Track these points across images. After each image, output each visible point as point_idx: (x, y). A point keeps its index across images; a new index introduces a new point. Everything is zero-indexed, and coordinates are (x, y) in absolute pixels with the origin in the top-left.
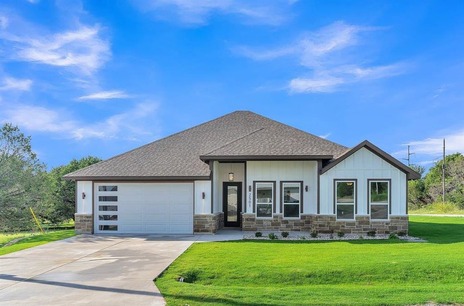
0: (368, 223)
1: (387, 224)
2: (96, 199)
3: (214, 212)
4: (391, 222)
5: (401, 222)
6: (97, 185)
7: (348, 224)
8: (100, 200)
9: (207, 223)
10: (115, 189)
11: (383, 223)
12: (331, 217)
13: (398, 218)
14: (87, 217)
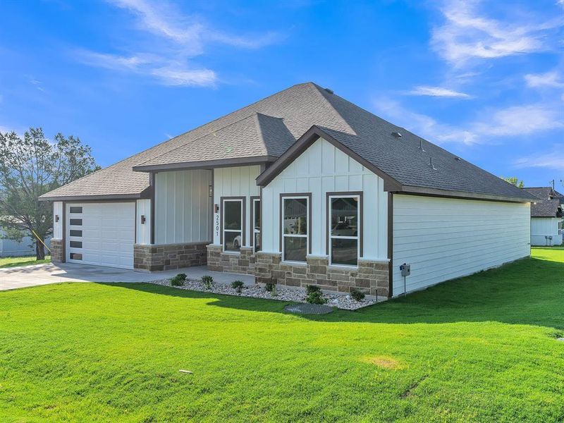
0: (324, 271)
1: (352, 275)
2: (68, 222)
3: (156, 242)
4: (359, 272)
5: (376, 273)
6: (68, 206)
7: (297, 270)
8: (71, 224)
9: (145, 256)
10: (79, 210)
11: (347, 273)
12: (274, 258)
13: (370, 265)
14: (58, 243)
